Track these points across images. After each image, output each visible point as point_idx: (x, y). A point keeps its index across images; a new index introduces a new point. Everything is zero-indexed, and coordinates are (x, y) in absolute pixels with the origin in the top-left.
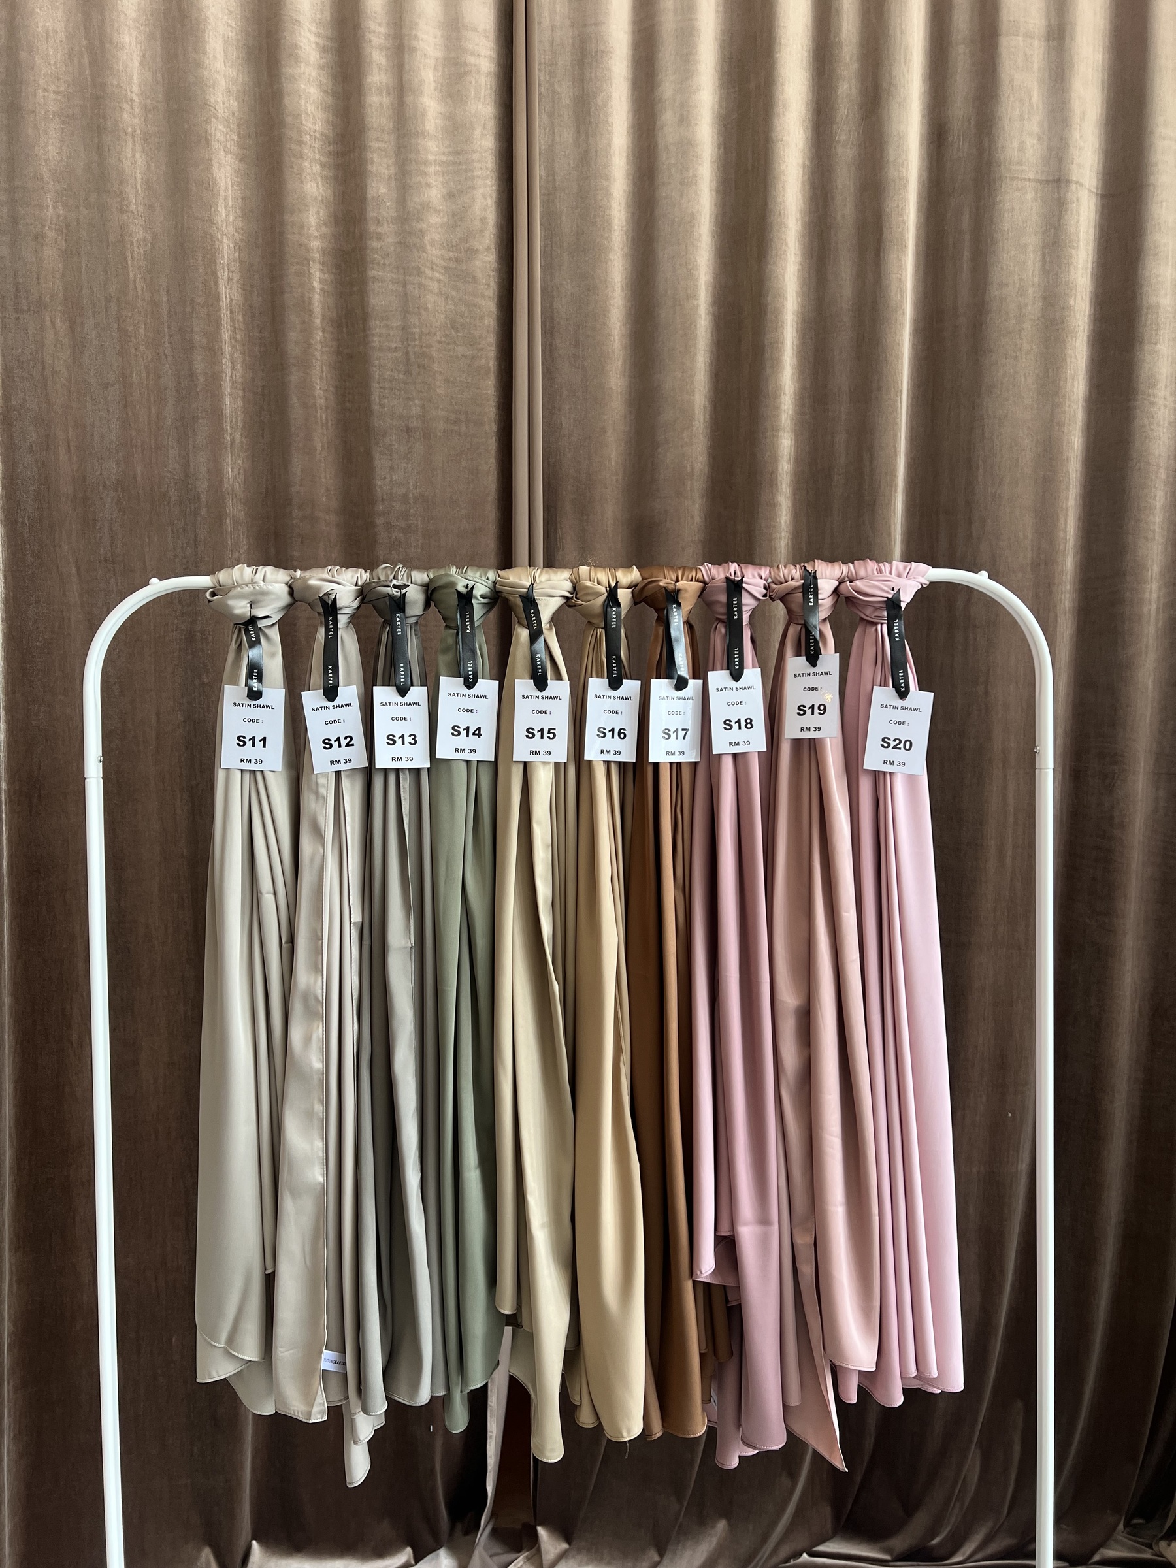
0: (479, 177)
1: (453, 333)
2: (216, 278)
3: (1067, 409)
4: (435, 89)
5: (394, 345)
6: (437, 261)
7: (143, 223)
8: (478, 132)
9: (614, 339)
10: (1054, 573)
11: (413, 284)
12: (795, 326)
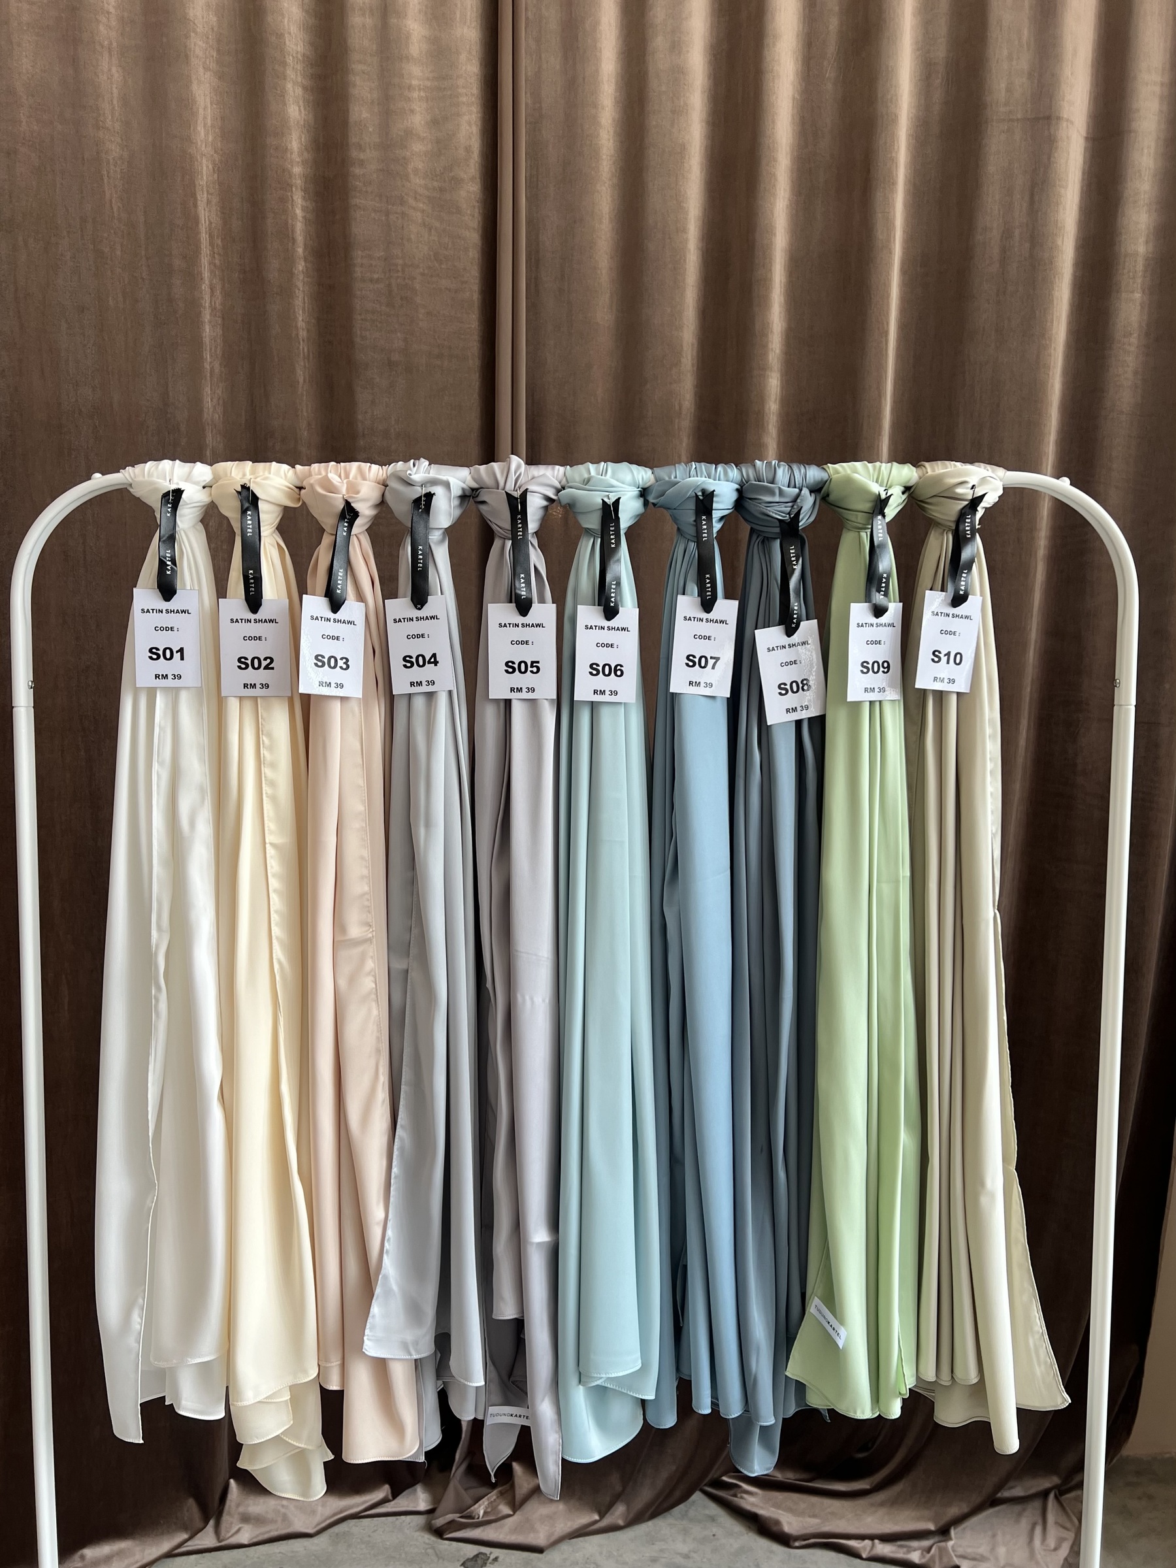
0: (464, 103)
1: (437, 265)
2: (196, 199)
4: (420, 11)
5: (376, 276)
6: (421, 191)
7: (119, 140)
8: (463, 57)
9: (601, 272)
11: (396, 213)
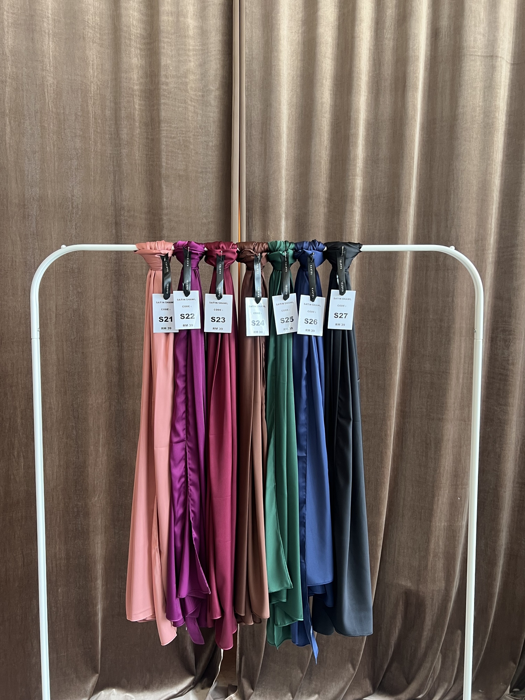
2: (87, 103)
3: (494, 166)
6: (193, 97)
7: (52, 75)
10: (486, 244)
11: (183, 107)
12: (364, 126)
